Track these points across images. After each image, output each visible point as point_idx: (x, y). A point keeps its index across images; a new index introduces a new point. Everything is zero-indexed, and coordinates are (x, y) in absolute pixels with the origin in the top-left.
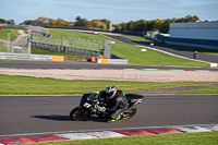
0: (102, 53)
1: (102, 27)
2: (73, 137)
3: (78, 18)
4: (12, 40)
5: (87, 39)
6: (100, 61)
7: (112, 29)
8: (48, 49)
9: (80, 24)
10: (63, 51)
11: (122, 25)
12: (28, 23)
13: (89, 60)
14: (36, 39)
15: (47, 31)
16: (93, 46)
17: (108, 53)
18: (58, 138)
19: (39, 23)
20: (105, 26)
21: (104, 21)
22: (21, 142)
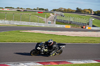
0: (88, 25)
1: (88, 12)
2: (75, 62)
3: (77, 8)
4: (47, 18)
5: (81, 18)
6: (87, 28)
7: (93, 13)
8: (63, 22)
9: (78, 11)
10: (70, 23)
11: (98, 12)
12: (54, 10)
13: (82, 27)
14: (58, 18)
15: (63, 14)
16: (84, 21)
17: (91, 24)
18: (68, 63)
19: (60, 10)
20: (90, 12)
21: (89, 10)
22: (51, 64)
